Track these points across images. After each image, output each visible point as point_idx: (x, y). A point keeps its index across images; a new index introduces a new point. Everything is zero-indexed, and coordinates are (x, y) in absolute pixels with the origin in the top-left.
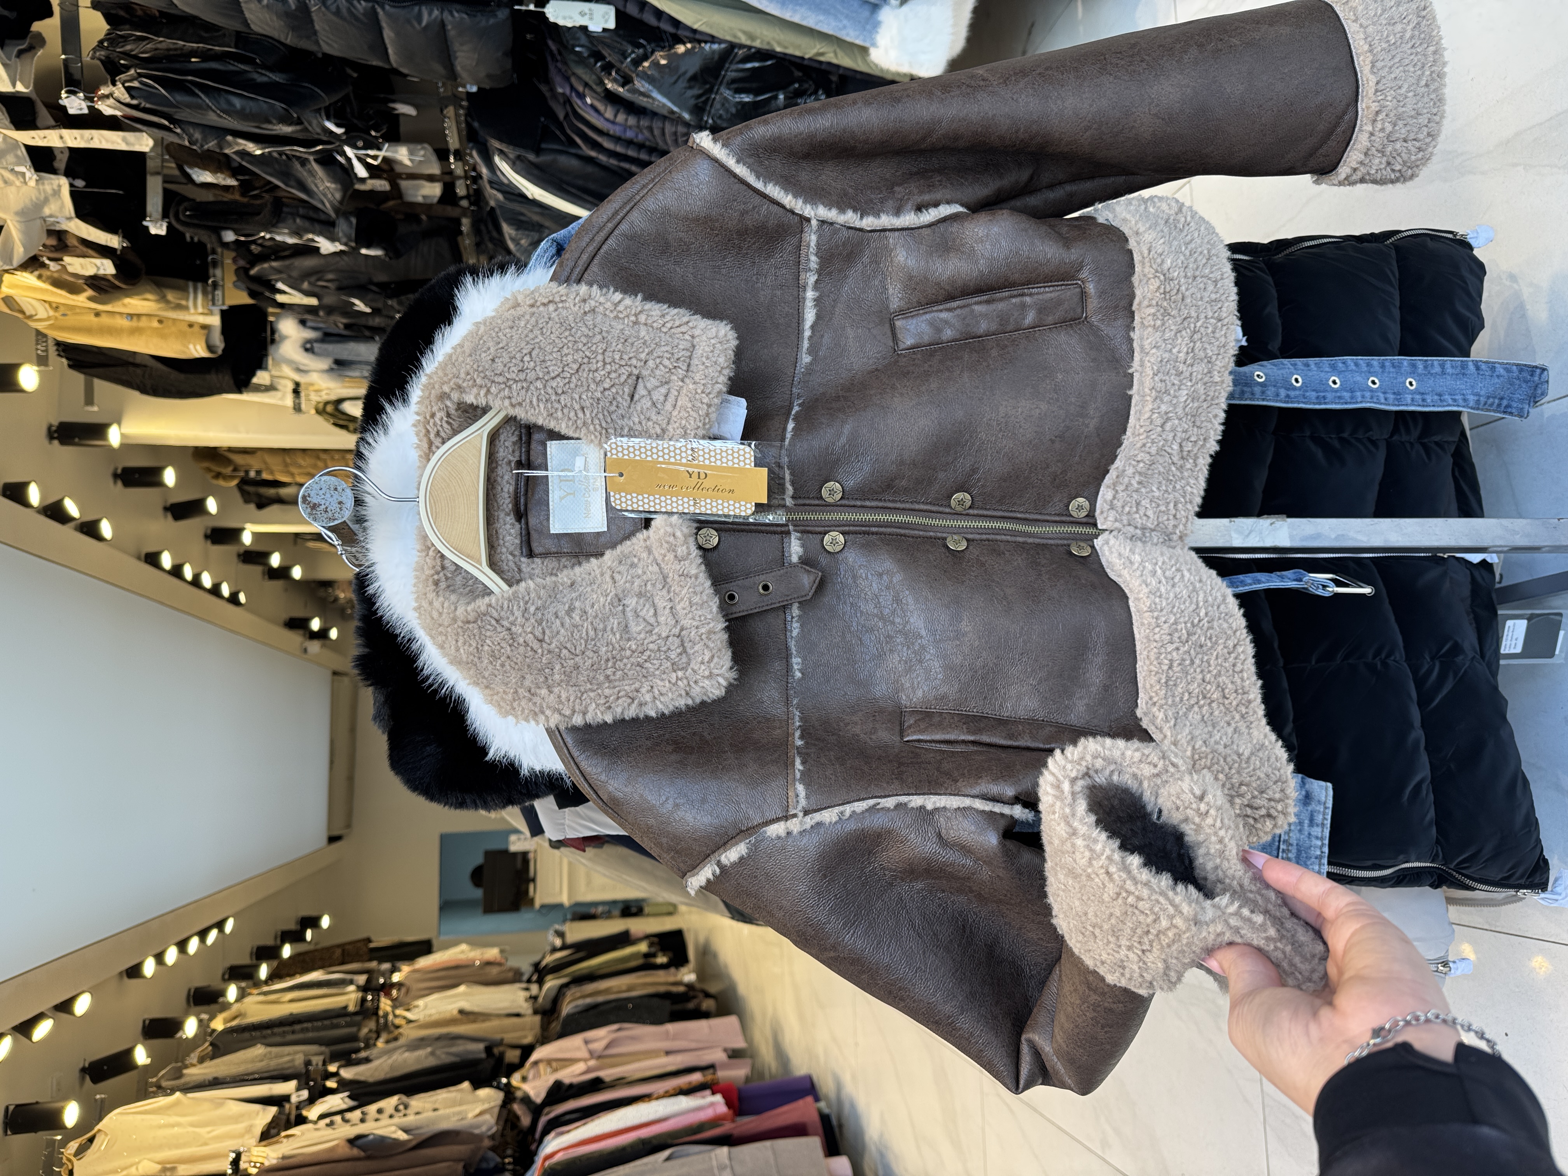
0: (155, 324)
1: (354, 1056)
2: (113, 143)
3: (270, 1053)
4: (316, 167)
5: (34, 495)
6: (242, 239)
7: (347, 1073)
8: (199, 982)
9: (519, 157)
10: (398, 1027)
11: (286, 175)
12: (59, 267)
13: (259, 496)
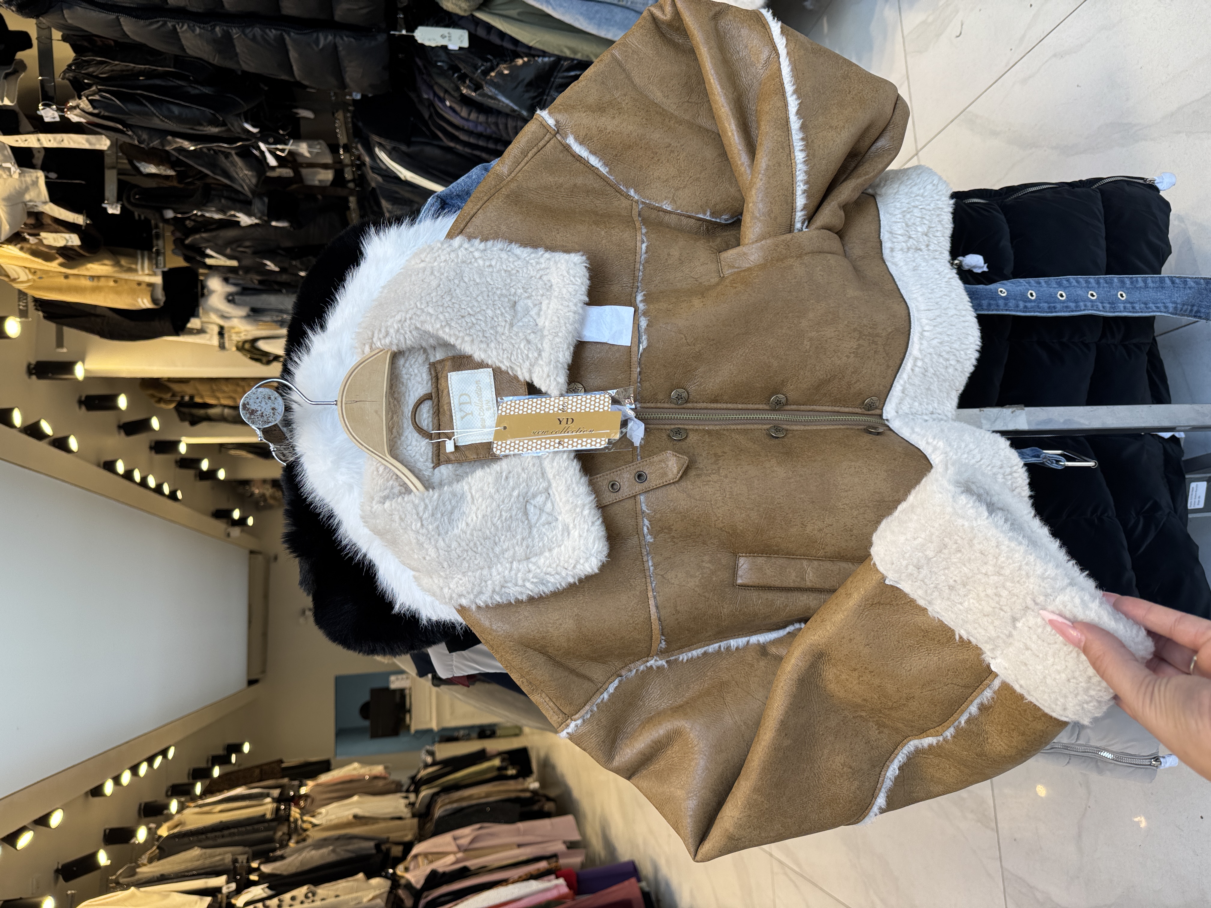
0: (112, 283)
1: (271, 854)
2: (79, 143)
3: (205, 853)
4: (237, 159)
5: (17, 418)
6: (179, 216)
7: (266, 869)
8: (148, 799)
9: (394, 149)
10: (305, 830)
11: (214, 165)
12: (36, 241)
13: (192, 415)
